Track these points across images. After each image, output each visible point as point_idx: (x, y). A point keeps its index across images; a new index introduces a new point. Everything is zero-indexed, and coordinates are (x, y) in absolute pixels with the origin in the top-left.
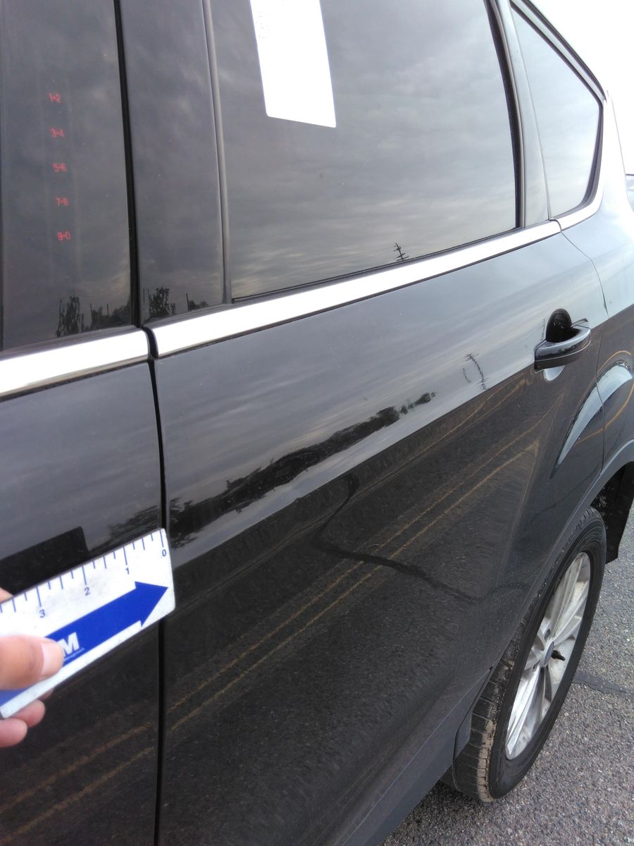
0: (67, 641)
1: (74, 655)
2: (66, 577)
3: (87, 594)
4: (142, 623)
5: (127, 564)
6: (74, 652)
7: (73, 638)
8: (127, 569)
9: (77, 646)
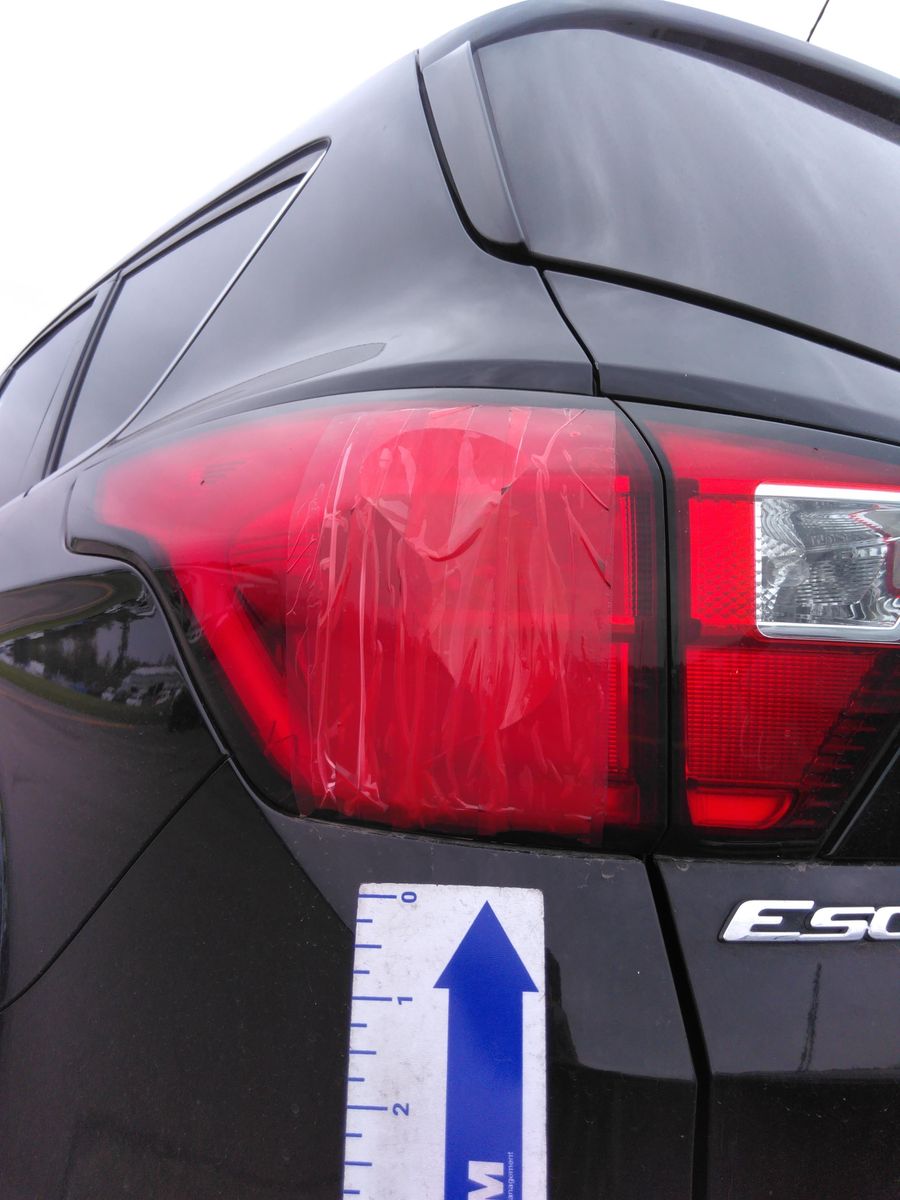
0: (476, 1187)
1: (511, 1180)
2: (353, 1150)
3: (406, 1112)
4: (533, 988)
5: (390, 999)
6: (503, 1179)
7: (477, 1171)
8: (400, 1000)
9: (498, 1168)
